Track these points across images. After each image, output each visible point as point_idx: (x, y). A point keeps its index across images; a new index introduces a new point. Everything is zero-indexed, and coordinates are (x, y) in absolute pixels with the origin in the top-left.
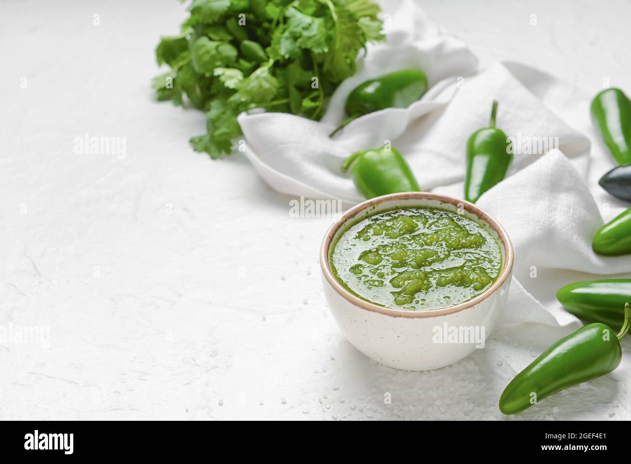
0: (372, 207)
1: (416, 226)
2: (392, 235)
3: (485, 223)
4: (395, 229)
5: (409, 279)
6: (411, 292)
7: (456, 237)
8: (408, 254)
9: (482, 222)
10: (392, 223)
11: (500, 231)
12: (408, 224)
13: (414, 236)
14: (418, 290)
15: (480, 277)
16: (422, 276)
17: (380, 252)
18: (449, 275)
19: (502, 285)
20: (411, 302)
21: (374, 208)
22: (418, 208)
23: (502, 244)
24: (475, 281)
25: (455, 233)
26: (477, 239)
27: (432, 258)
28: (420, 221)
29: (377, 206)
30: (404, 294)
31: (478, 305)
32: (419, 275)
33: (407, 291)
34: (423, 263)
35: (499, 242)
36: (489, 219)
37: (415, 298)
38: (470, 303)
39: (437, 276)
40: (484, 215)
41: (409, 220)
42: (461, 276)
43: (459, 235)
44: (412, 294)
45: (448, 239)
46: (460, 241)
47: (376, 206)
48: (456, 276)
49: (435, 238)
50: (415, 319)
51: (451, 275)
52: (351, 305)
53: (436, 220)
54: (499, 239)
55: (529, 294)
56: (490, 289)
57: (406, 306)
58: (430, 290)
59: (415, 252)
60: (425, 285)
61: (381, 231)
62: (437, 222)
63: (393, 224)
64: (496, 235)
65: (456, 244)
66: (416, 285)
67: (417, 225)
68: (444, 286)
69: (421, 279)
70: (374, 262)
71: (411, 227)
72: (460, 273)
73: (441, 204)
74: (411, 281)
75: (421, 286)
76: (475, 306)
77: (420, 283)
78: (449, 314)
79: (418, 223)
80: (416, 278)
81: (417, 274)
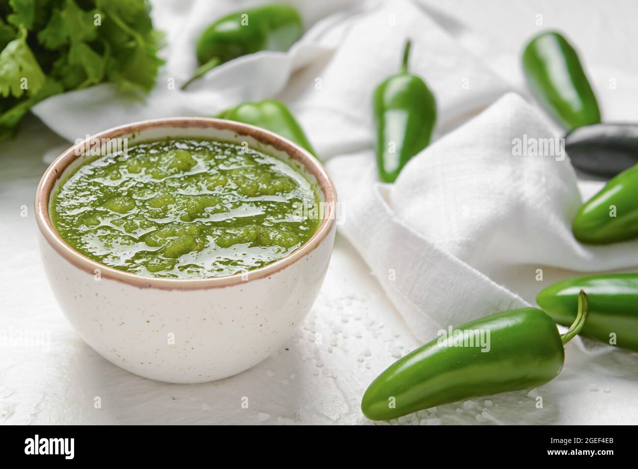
0: (130, 135)
1: (194, 164)
2: (155, 173)
3: (298, 163)
4: (160, 167)
5: (174, 234)
6: (174, 254)
7: (252, 180)
8: (177, 200)
9: (295, 162)
10: (157, 158)
11: (319, 174)
12: (182, 160)
13: (189, 176)
14: (186, 251)
15: (286, 237)
16: (195, 231)
17: (134, 197)
18: (237, 232)
19: (316, 247)
20: (172, 268)
21: (134, 136)
22: (200, 140)
23: (322, 192)
24: (277, 242)
25: (253, 175)
26: (285, 185)
27: (213, 208)
28: (200, 158)
29: (139, 134)
30: (164, 256)
31: (277, 274)
32: (189, 229)
33: (166, 252)
34: (199, 214)
35: (318, 189)
36: (304, 158)
37: (178, 262)
38: (264, 271)
39: (219, 232)
40: (297, 152)
41: (185, 155)
42: (256, 234)
43: (257, 178)
44: (176, 255)
45: (241, 182)
46: (258, 186)
47: (136, 134)
48: (248, 233)
49: (221, 181)
50: (175, 293)
51: (240, 232)
52: (73, 268)
53: (225, 157)
54: (318, 186)
55: (501, 288)
56: (298, 252)
57: (163, 273)
58: (205, 251)
59: (188, 198)
60: (197, 244)
61: (139, 168)
62: (227, 159)
63: (159, 160)
64: (314, 181)
65: (253, 190)
66: (183, 244)
67: (196, 162)
68: (227, 246)
69: (191, 235)
70: (121, 210)
71: (185, 164)
72: (255, 229)
73: (236, 136)
74: (175, 237)
75: (191, 245)
76: (272, 276)
77: (190, 241)
78: (230, 285)
79: (198, 160)
80: (185, 233)
81: (187, 228)
